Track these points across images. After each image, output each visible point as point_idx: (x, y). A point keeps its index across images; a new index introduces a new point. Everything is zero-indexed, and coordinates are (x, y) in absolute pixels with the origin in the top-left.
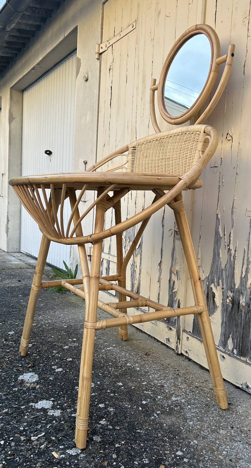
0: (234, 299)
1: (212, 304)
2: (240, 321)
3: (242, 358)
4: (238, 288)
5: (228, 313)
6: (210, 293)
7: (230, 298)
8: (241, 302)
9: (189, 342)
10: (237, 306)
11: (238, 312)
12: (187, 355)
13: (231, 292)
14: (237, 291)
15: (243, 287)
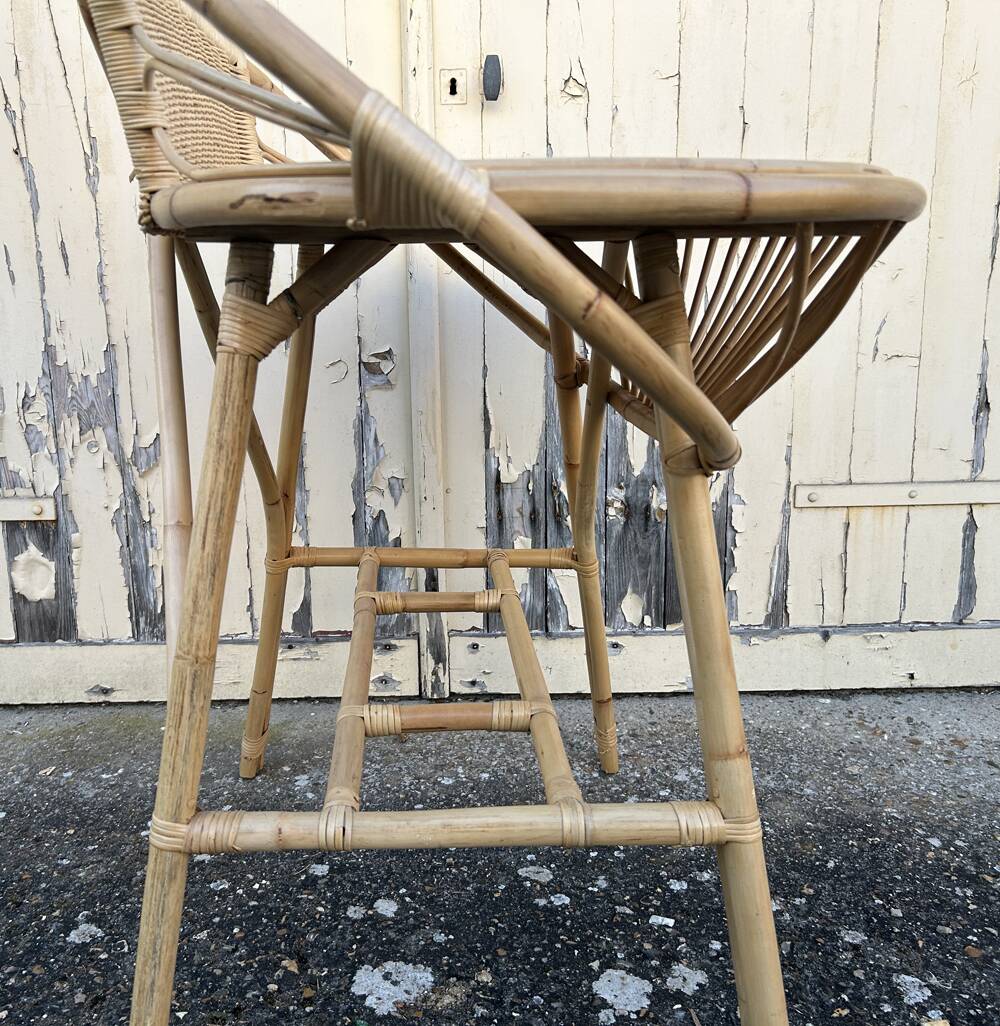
0: (631, 503)
1: (555, 535)
2: (653, 549)
3: (669, 628)
4: (642, 474)
5: (614, 541)
6: (542, 511)
7: (618, 505)
8: (654, 505)
9: (478, 654)
10: (642, 516)
11: (646, 530)
12: (476, 690)
13: (617, 489)
14: (637, 481)
15: (656, 468)
